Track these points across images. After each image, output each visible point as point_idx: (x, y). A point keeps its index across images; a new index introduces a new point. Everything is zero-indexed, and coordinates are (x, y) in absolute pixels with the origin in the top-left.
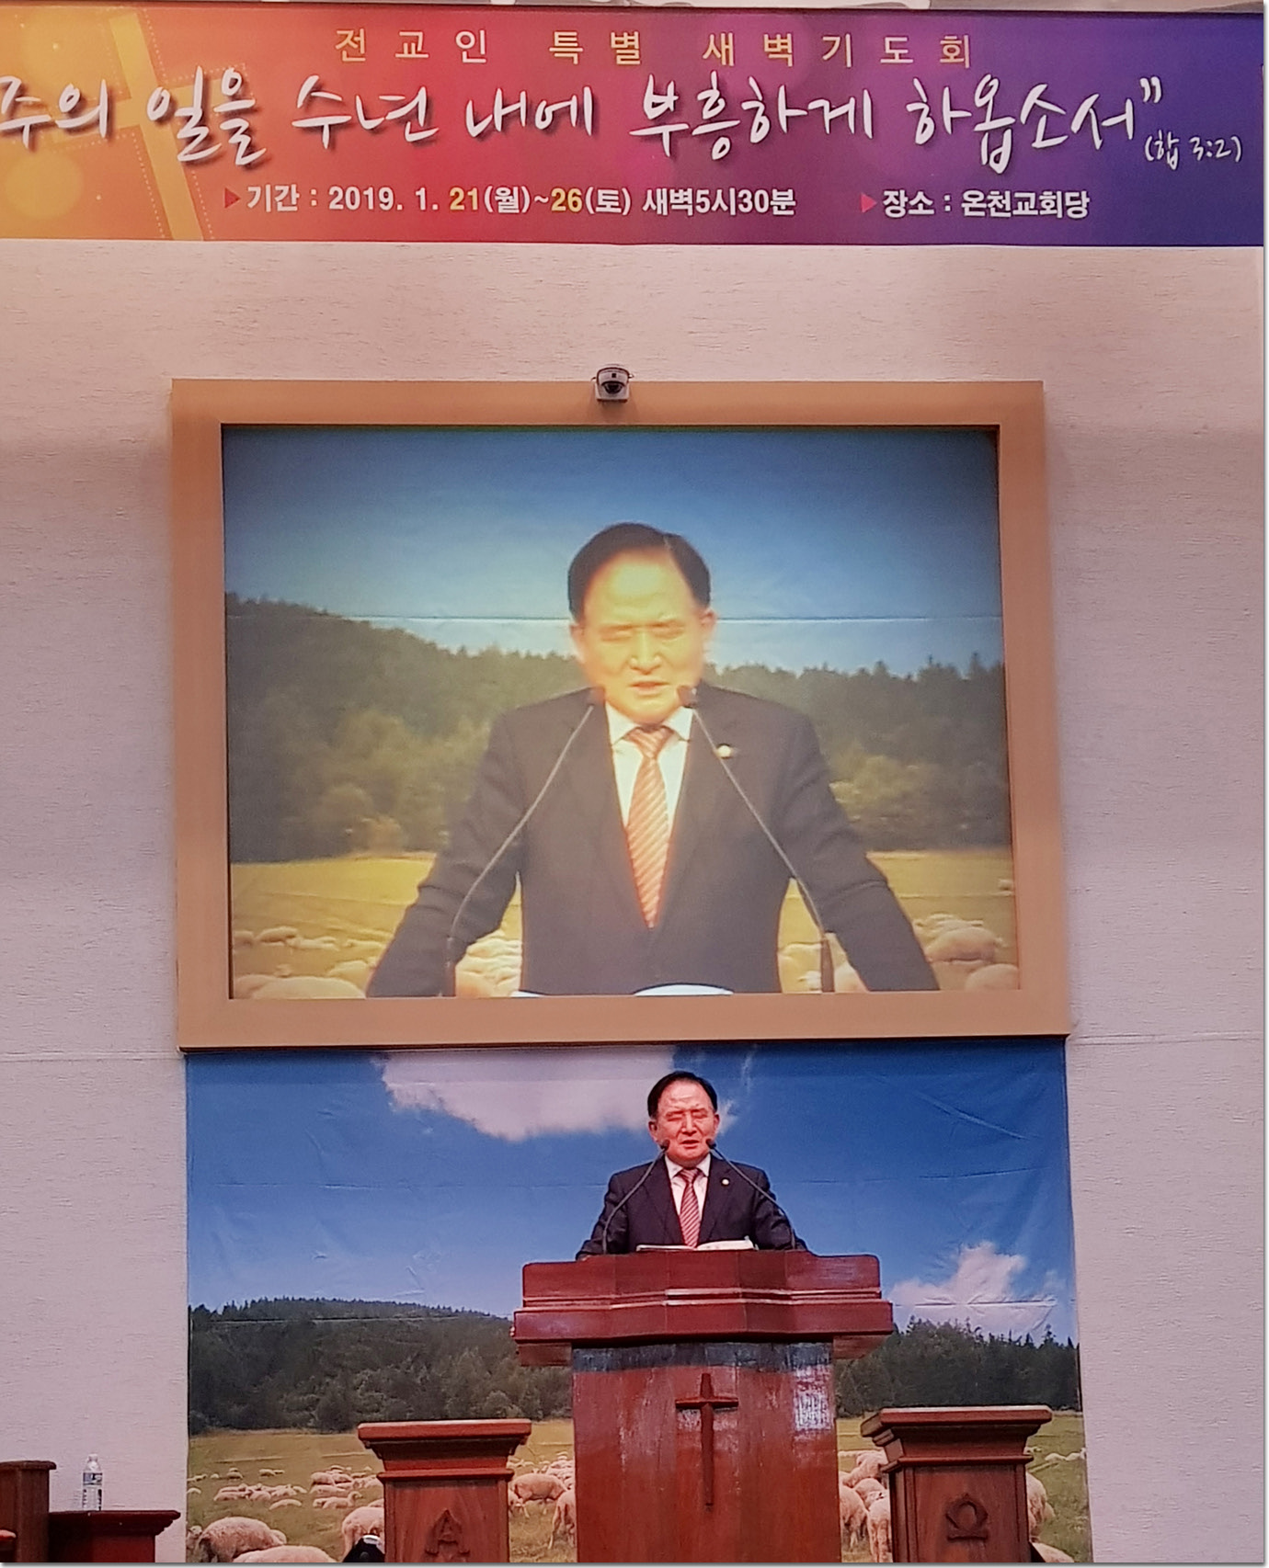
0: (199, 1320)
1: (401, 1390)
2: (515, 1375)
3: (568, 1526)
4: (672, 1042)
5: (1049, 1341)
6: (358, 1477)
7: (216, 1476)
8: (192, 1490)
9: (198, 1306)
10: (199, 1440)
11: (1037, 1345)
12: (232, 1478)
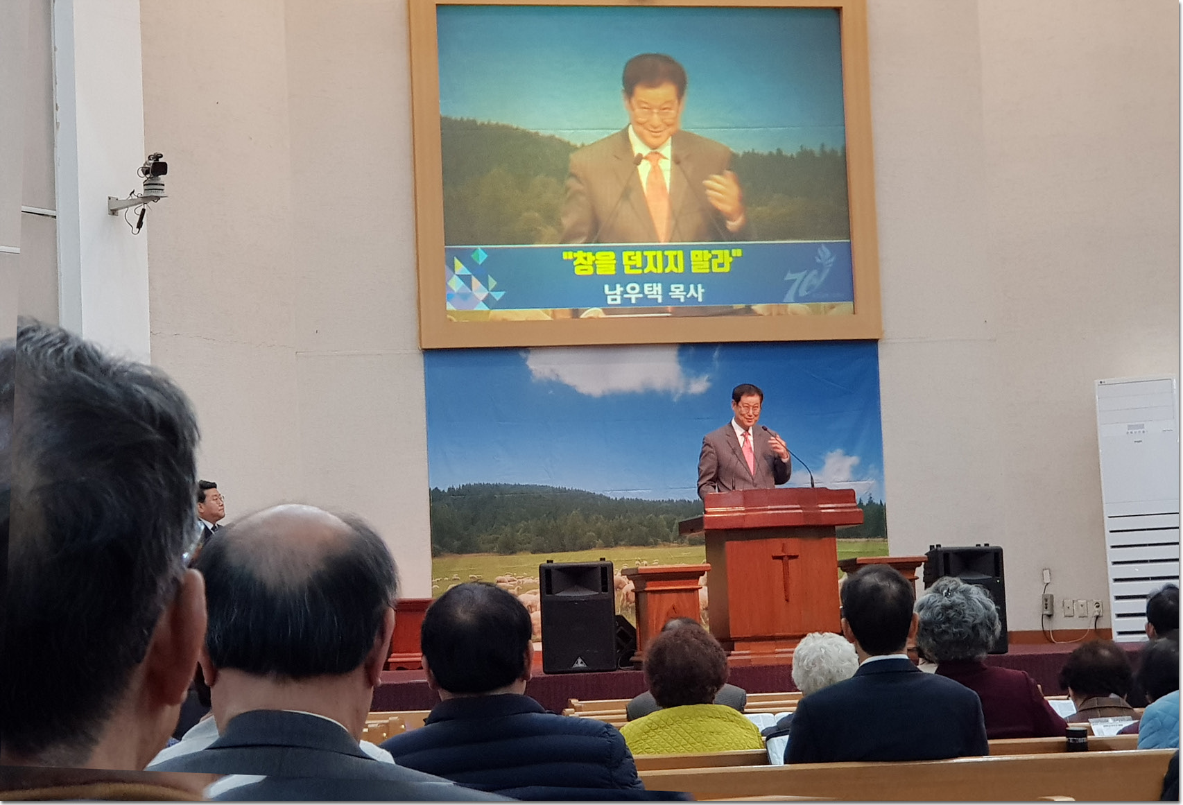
0: (435, 495)
1: (541, 532)
2: (599, 523)
3: (628, 603)
4: (677, 343)
5: (871, 502)
6: (518, 579)
7: (447, 579)
8: (434, 586)
9: (434, 488)
10: (437, 560)
11: (865, 504)
12: (455, 579)
